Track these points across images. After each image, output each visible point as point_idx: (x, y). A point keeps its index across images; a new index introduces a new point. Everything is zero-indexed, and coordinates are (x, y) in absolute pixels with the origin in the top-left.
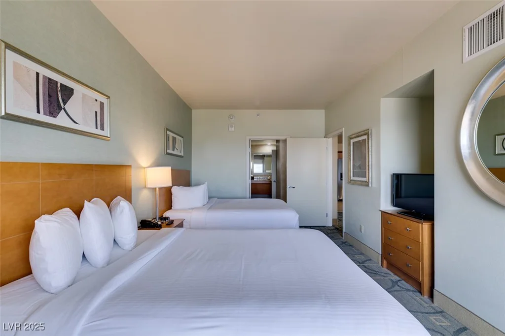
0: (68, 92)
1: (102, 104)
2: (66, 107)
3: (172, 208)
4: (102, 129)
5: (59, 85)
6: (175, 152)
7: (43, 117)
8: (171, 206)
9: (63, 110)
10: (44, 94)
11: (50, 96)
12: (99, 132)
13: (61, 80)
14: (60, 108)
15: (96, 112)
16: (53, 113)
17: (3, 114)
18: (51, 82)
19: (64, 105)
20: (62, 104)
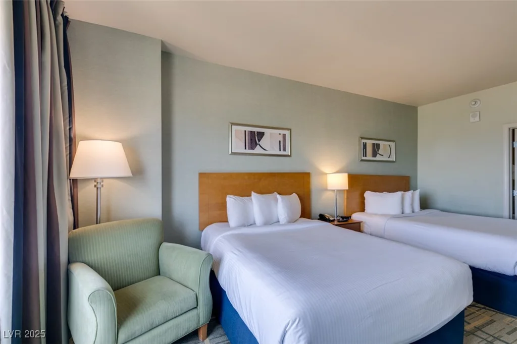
0: (261, 135)
1: (284, 136)
2: (260, 143)
3: (365, 211)
4: (284, 150)
5: (256, 133)
6: (378, 158)
7: (248, 151)
8: (365, 210)
9: (258, 145)
10: (248, 140)
11: (251, 140)
12: (282, 153)
13: (256, 130)
14: (256, 144)
15: (280, 141)
16: (252, 148)
17: (230, 153)
18: (252, 133)
19: (259, 142)
20: (258, 142)
